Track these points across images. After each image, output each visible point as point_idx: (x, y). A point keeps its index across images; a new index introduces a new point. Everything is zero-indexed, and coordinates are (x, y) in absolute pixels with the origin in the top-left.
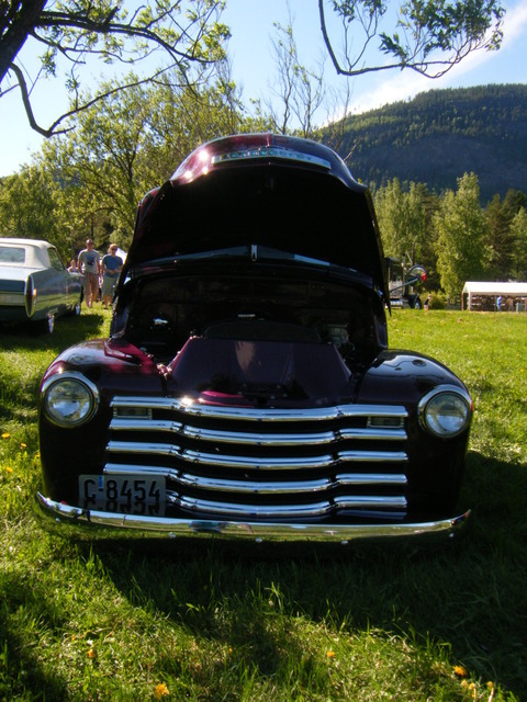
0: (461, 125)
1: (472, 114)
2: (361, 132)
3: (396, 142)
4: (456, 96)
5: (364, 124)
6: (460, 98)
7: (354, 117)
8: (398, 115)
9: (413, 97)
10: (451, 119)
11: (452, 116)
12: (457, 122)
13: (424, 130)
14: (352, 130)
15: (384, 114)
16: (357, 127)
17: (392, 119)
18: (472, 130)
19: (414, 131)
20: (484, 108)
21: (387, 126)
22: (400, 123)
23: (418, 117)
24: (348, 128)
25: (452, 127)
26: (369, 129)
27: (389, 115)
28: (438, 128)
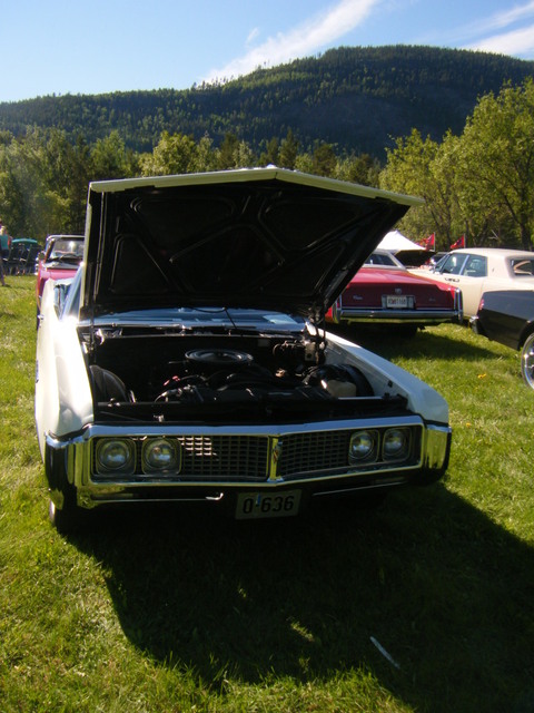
0: (371, 85)
1: (382, 75)
2: (272, 87)
3: (307, 100)
4: (366, 55)
5: (274, 79)
6: (369, 57)
7: (264, 71)
8: (309, 71)
9: (323, 53)
10: (361, 79)
11: (362, 75)
12: (367, 81)
13: (335, 89)
14: (262, 85)
15: (295, 70)
16: (267, 82)
17: (303, 76)
18: (381, 91)
19: (325, 89)
20: (393, 69)
21: (298, 82)
22: (310, 81)
23: (329, 75)
24: (259, 82)
25: (362, 87)
26: (280, 85)
27: (300, 72)
28: (348, 87)
